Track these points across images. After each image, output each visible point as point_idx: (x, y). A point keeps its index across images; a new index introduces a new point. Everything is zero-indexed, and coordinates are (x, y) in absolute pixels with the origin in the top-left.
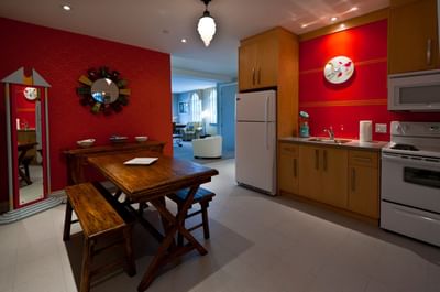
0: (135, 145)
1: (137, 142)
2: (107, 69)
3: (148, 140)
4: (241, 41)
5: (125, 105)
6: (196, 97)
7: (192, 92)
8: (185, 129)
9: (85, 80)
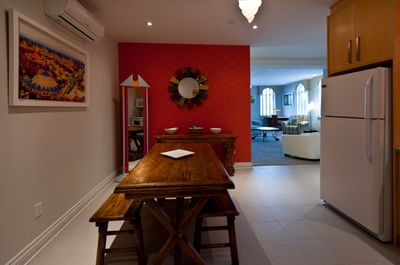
0: (207, 136)
1: (212, 133)
2: (189, 69)
3: (222, 132)
4: (331, 8)
5: (204, 99)
6: (301, 88)
7: (296, 84)
8: (286, 122)
9: (174, 80)
